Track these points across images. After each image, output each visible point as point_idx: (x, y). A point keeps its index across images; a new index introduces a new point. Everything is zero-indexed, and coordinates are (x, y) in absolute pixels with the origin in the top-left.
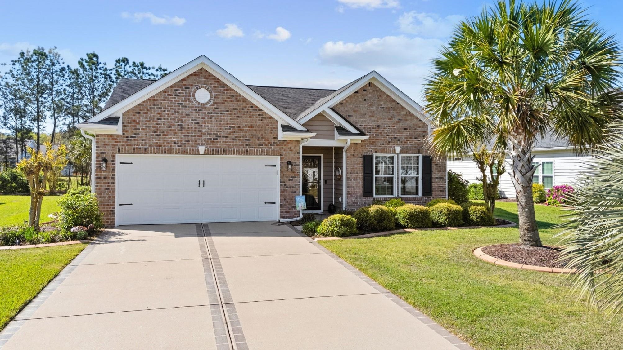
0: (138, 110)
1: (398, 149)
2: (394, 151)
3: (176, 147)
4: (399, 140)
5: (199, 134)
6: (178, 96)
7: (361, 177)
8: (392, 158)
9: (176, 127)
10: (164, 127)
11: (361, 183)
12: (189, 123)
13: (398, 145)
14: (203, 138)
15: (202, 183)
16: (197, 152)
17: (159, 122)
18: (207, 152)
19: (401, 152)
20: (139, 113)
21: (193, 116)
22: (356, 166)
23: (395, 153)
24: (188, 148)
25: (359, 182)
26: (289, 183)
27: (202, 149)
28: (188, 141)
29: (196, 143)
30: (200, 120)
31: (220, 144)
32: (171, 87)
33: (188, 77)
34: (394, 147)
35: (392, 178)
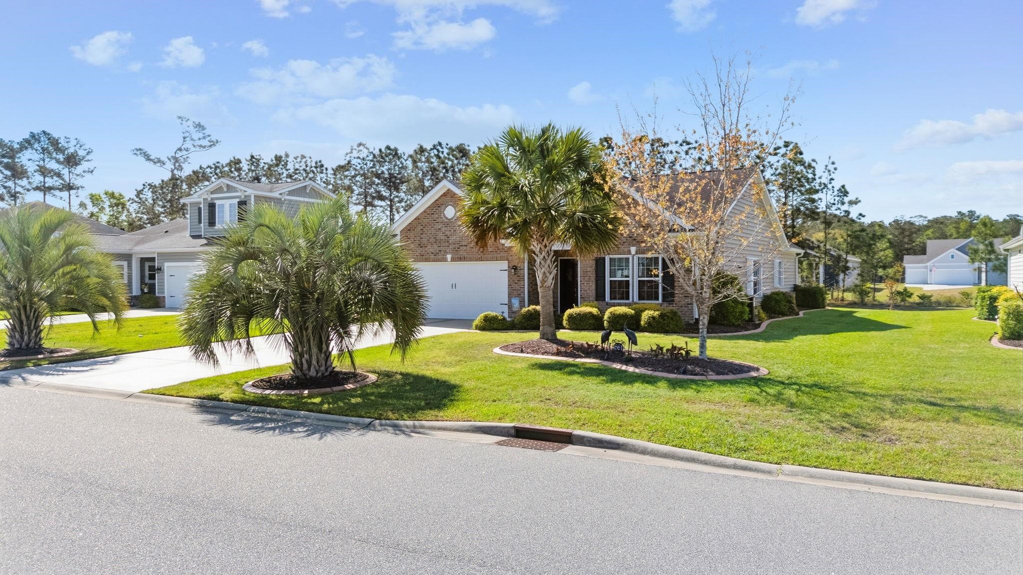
0: (409, 228)
1: (633, 250)
2: (629, 252)
3: (432, 256)
4: (634, 240)
5: (447, 244)
6: (433, 214)
7: (594, 280)
8: (627, 259)
9: (432, 240)
10: (425, 241)
11: (594, 286)
12: (441, 236)
13: (633, 245)
14: (450, 247)
15: (454, 285)
16: (445, 260)
17: (422, 236)
18: (453, 260)
19: (637, 253)
20: (409, 230)
21: (443, 230)
22: (589, 269)
23: (630, 254)
24: (440, 257)
25: (592, 286)
26: (517, 287)
27: (449, 257)
28: (440, 251)
29: (446, 253)
30: (448, 233)
31: (462, 253)
32: (429, 207)
33: (439, 198)
34: (629, 247)
35: (629, 281)
